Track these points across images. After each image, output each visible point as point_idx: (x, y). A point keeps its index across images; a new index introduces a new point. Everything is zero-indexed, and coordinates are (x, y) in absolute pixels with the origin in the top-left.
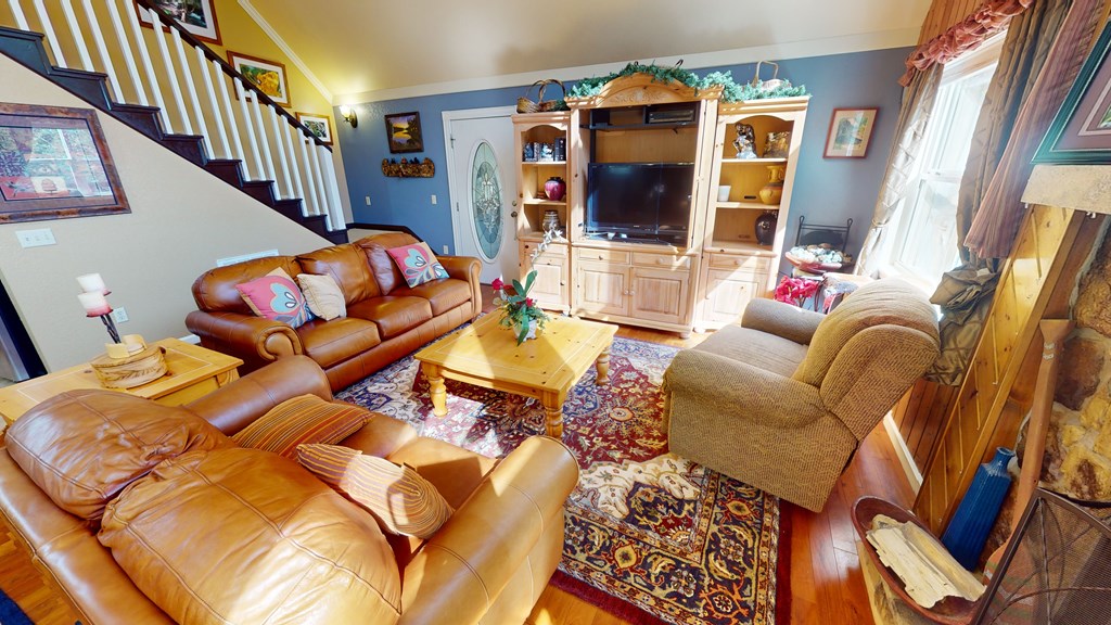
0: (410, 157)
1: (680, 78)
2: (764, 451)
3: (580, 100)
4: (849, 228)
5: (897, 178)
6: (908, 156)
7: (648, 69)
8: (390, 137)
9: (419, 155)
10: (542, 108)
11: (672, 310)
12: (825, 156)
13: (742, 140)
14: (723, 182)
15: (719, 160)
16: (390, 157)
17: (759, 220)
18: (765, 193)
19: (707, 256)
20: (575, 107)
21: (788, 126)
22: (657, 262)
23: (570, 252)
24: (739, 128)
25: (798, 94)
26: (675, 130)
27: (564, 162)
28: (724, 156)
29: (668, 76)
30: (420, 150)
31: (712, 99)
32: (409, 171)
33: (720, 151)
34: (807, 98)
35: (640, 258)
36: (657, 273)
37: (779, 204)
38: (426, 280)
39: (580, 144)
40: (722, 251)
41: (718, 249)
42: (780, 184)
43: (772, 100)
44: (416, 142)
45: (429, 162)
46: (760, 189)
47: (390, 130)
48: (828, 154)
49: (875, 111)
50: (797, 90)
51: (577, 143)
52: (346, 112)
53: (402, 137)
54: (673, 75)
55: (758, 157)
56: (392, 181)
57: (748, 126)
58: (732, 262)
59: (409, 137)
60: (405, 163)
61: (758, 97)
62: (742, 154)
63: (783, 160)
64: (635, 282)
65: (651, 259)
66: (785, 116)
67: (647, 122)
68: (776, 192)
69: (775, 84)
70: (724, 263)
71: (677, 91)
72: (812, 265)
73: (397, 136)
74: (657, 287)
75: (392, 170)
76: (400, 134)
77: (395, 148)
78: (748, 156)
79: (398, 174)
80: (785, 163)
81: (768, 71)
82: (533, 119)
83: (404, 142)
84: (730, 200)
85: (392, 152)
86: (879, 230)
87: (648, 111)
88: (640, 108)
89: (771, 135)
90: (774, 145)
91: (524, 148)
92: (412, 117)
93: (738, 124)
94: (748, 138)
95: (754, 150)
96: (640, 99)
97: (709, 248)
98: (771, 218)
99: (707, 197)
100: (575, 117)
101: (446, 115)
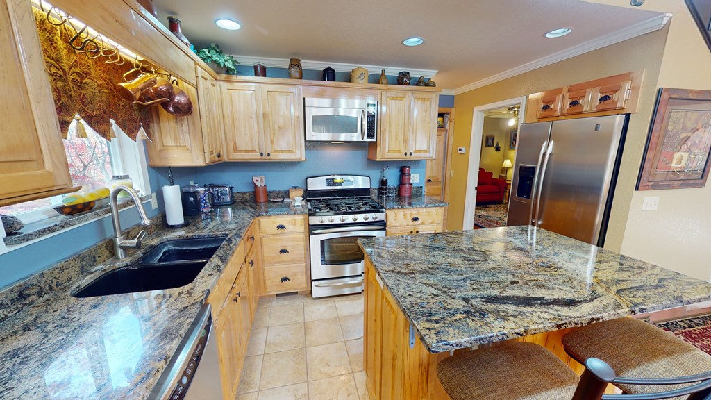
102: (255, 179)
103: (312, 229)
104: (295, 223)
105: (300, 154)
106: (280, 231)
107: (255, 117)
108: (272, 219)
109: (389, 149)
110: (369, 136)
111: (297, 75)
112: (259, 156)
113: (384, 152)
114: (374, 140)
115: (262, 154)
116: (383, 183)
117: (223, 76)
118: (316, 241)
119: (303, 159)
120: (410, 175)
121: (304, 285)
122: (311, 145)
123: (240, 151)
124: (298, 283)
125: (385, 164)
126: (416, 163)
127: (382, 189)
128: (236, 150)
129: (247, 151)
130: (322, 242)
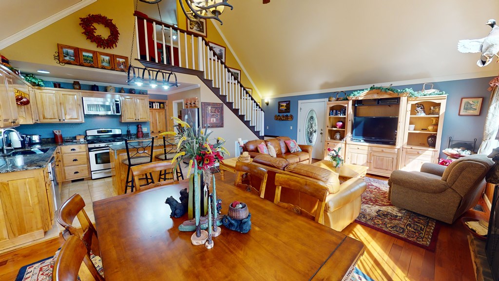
0: (285, 114)
1: (392, 90)
2: (428, 202)
3: (352, 97)
4: (475, 142)
5: (490, 123)
6: (493, 115)
7: (379, 88)
8: (279, 108)
9: (289, 114)
10: (338, 100)
11: (389, 169)
12: (459, 115)
13: (419, 109)
14: (411, 123)
15: (409, 115)
16: (278, 114)
17: (429, 138)
18: (430, 128)
19: (405, 150)
20: (351, 100)
21: (439, 105)
22: (383, 151)
23: (346, 146)
24: (417, 105)
25: (442, 94)
26: (389, 106)
27: (345, 116)
28: (411, 115)
29: (387, 90)
30: (289, 112)
31: (405, 96)
32: (284, 118)
33: (409, 113)
34: (446, 95)
35: (375, 149)
36: (382, 155)
37: (437, 132)
38: (296, 151)
39: (352, 113)
40: (411, 148)
41: (410, 147)
42: (437, 125)
43: (431, 96)
44: (288, 109)
45: (292, 116)
46: (428, 126)
47: (279, 106)
48: (461, 114)
49: (481, 99)
50: (441, 93)
51: (350, 113)
52: (266, 101)
53: (284, 108)
54: (389, 90)
55: (426, 115)
56: (278, 122)
57: (421, 104)
58: (417, 152)
59: (286, 108)
60: (283, 117)
61: (425, 95)
62: (419, 114)
63: (438, 116)
64: (372, 158)
65: (380, 149)
66: (437, 101)
67: (378, 103)
68: (435, 127)
69: (432, 91)
70: (413, 153)
71: (390, 94)
72: (456, 155)
73: (281, 108)
74: (382, 160)
75: (278, 118)
76: (283, 107)
77: (280, 111)
78: (422, 115)
79: (281, 120)
80: (439, 117)
81: (428, 87)
82: (334, 103)
83: (284, 110)
84: (414, 130)
85: (279, 113)
86: (486, 142)
87: (378, 100)
88: (375, 100)
89: (432, 108)
90: (433, 111)
91: (330, 111)
92: (288, 102)
93: (416, 104)
94: (421, 108)
95: (425, 112)
96: (376, 97)
97: (406, 147)
98: (434, 137)
99: (404, 129)
100: (350, 103)
101: (300, 102)
102: (55, 131)
103: (90, 150)
104: (80, 148)
105: (81, 119)
106: (73, 151)
107: (55, 104)
108: (68, 146)
109: (128, 117)
110: (117, 113)
111: (78, 87)
112: (58, 120)
113: (126, 119)
114: (120, 114)
115: (60, 120)
116: (128, 132)
117: (37, 87)
118: (92, 155)
119: (84, 122)
120: (141, 128)
121: (87, 175)
122: (87, 116)
123: (47, 119)
124: (84, 174)
125: (128, 124)
126: (144, 123)
127: (128, 134)
128: (44, 118)
129: (50, 119)
130: (96, 155)
